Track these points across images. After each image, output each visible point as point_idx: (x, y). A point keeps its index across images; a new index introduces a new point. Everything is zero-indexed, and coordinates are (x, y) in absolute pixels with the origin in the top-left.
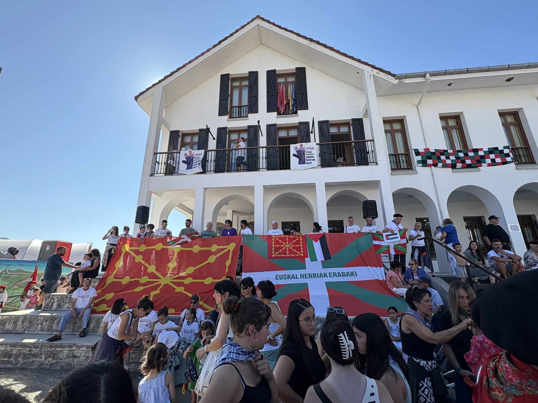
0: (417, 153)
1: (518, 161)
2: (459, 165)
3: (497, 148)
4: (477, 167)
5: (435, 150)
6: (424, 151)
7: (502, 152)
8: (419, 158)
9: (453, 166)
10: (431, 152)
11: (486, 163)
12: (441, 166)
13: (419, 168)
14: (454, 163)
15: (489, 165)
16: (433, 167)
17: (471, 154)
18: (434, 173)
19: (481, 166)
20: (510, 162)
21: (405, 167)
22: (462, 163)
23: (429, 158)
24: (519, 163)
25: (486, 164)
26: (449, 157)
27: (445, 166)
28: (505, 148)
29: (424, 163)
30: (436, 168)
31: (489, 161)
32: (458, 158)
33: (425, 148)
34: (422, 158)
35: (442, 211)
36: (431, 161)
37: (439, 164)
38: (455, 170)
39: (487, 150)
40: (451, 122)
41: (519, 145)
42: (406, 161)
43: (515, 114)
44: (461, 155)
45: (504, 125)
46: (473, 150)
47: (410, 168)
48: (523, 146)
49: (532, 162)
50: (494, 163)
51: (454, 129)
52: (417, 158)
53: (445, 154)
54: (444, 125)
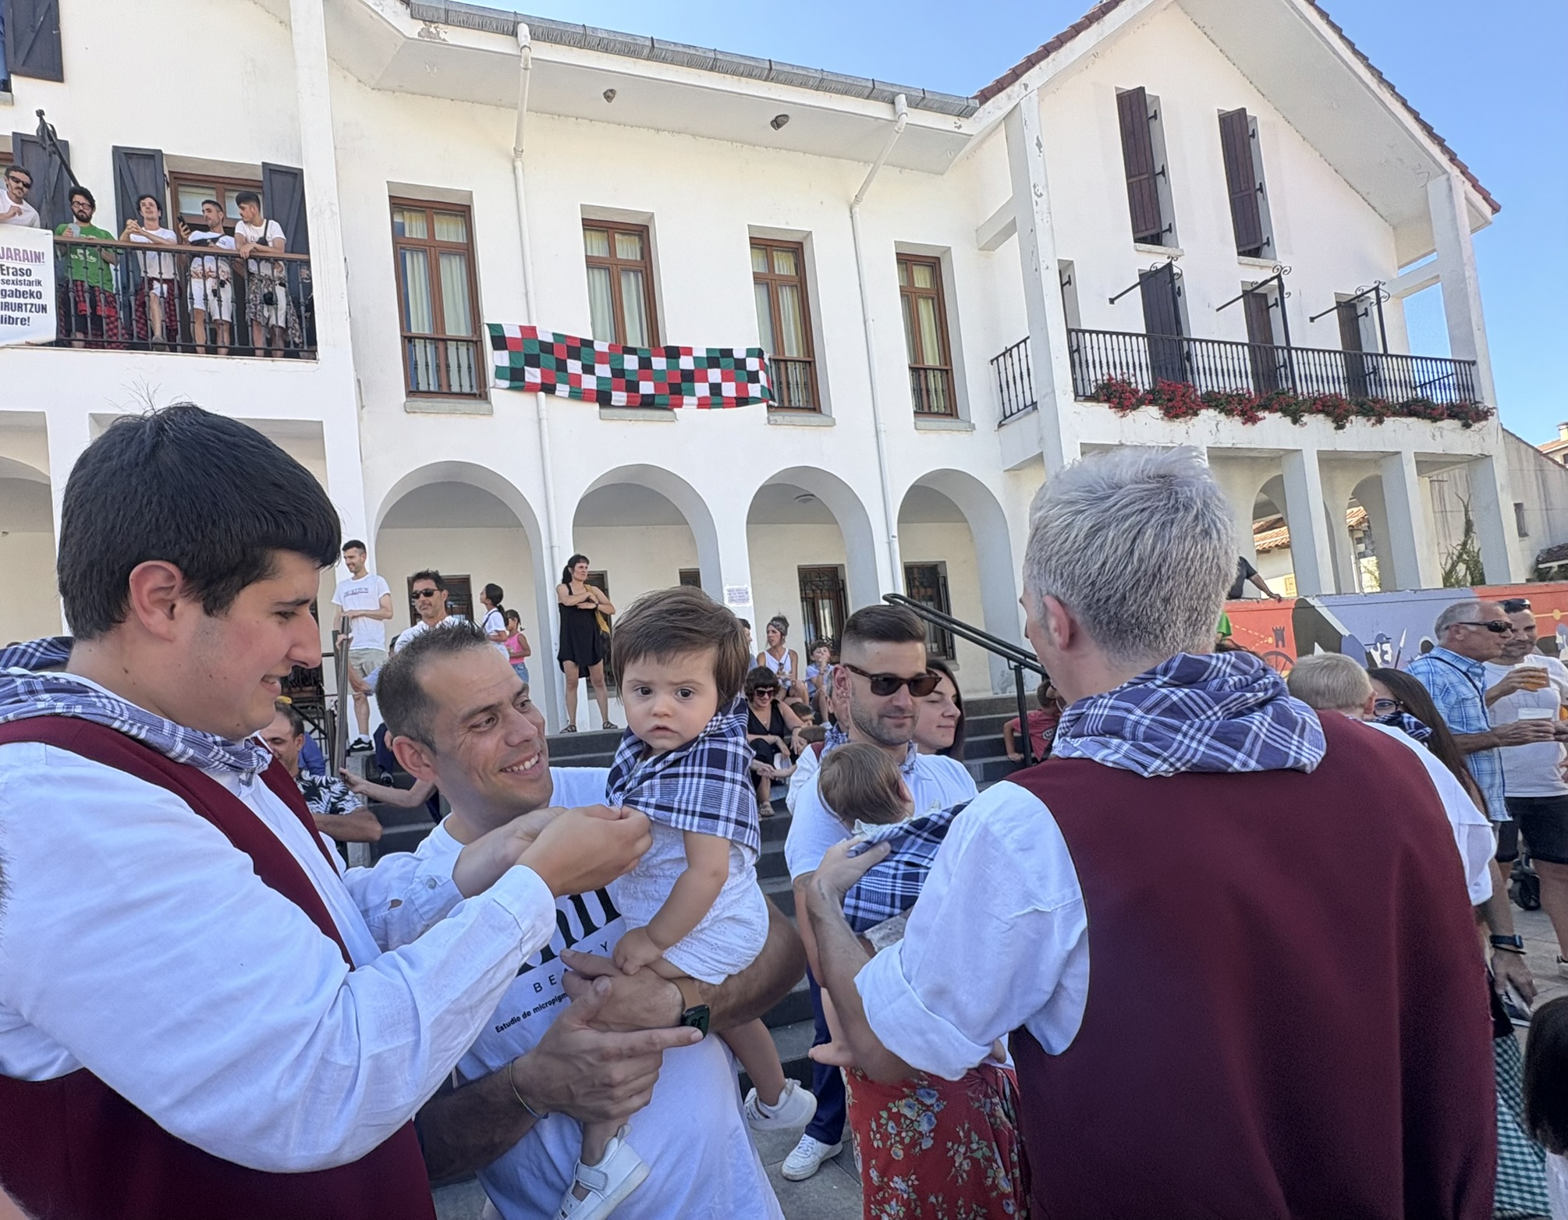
0: (500, 342)
1: (780, 401)
2: (619, 397)
3: (731, 350)
4: (669, 407)
5: (554, 334)
6: (519, 336)
7: (741, 364)
8: (503, 358)
9: (603, 399)
10: (542, 343)
11: (694, 395)
12: (566, 394)
13: (499, 393)
14: (605, 388)
15: (703, 404)
16: (542, 394)
17: (659, 363)
18: (544, 414)
19: (680, 405)
20: (756, 400)
21: (466, 389)
22: (627, 391)
23: (532, 361)
24: (781, 407)
25: (694, 400)
26: (593, 367)
27: (578, 395)
28: (750, 352)
29: (515, 378)
30: (552, 399)
31: (702, 389)
32: (618, 373)
33: (525, 324)
34: (511, 361)
35: (555, 542)
36: (537, 372)
37: (558, 386)
38: (607, 412)
39: (704, 355)
40: (627, 249)
41: (793, 349)
42: (469, 367)
43: (796, 249)
44: (631, 363)
45: (765, 281)
46: (668, 349)
47: (480, 394)
48: (802, 357)
49: (814, 405)
50: (716, 399)
51: (632, 275)
52: (496, 359)
53: (582, 355)
54: (602, 252)
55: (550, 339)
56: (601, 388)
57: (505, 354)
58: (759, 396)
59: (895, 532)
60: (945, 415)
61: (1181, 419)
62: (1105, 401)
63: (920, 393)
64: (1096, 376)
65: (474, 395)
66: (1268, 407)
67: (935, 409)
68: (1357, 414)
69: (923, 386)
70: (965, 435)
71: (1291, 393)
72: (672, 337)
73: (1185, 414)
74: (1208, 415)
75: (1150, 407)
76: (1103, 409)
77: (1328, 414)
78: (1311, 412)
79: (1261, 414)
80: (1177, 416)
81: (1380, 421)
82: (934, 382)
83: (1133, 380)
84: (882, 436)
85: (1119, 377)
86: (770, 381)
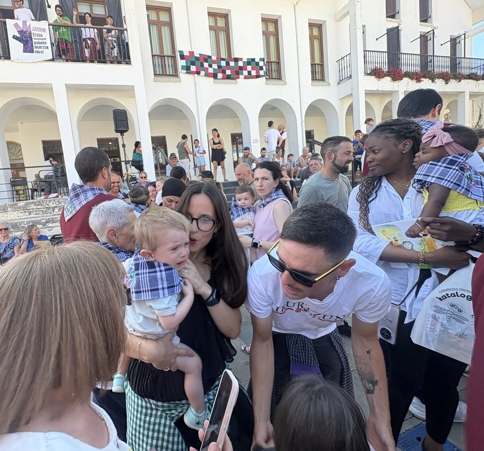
0: (182, 57)
1: (269, 76)
2: (220, 75)
3: (255, 59)
4: (235, 79)
5: (200, 54)
6: (189, 55)
7: (257, 64)
8: (184, 63)
9: (215, 76)
10: (196, 57)
11: (243, 75)
12: (204, 75)
13: (182, 74)
15: (246, 78)
16: (196, 75)
17: (232, 64)
18: (197, 82)
19: (238, 78)
20: (263, 76)
21: (171, 73)
22: (222, 73)
23: (193, 63)
24: (269, 78)
25: (243, 77)
26: (212, 65)
27: (207, 75)
28: (261, 59)
29: (187, 69)
30: (199, 76)
31: (245, 73)
32: (220, 67)
33: (190, 50)
34: (186, 63)
36: (194, 67)
37: (201, 72)
38: (216, 80)
39: (246, 60)
40: (221, 23)
41: (273, 58)
42: (172, 66)
43: (275, 22)
44: (223, 63)
45: (266, 34)
46: (235, 58)
47: (176, 75)
48: (276, 61)
49: (279, 78)
50: (250, 76)
51: (222, 32)
52: (181, 63)
53: (208, 61)
54: (213, 24)
55: (198, 56)
56: (215, 72)
57: (184, 61)
58: (263, 74)
59: (304, 120)
60: (321, 80)
61: (397, 81)
62: (374, 75)
63: (313, 72)
64: (371, 67)
65: (174, 75)
66: (424, 77)
67: (317, 78)
68: (453, 79)
69: (314, 70)
70: (327, 87)
71: (433, 72)
72: (236, 55)
73: (398, 79)
74: (406, 80)
75: (388, 77)
76: (373, 78)
77: (443, 79)
78: (438, 78)
79: (422, 79)
80: (396, 80)
81: (460, 81)
82: (318, 69)
83: (383, 68)
84: (301, 87)
85: (379, 67)
86: (266, 70)
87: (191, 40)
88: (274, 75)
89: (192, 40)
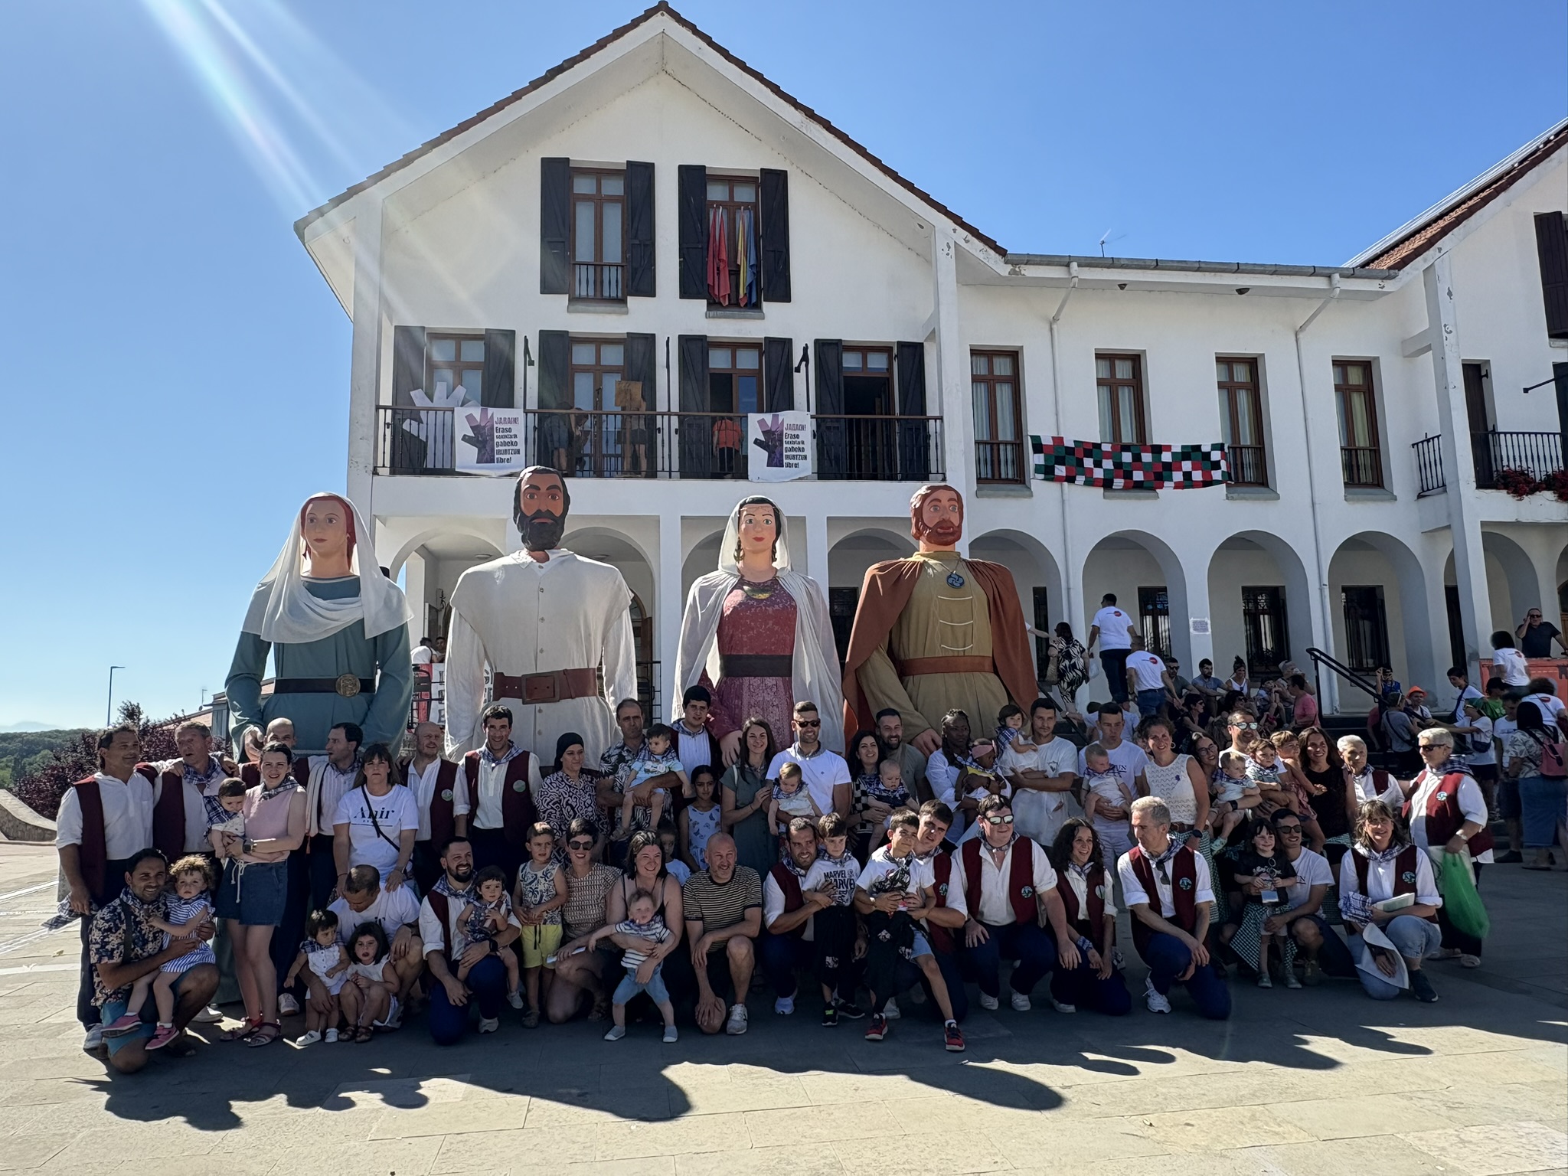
0: (1038, 447)
1: (1236, 480)
2: (1119, 483)
3: (1200, 446)
4: (1153, 489)
5: (1075, 441)
6: (1051, 443)
7: (1207, 455)
8: (1039, 459)
9: (1107, 484)
10: (1067, 448)
11: (1172, 480)
12: (1082, 483)
13: (1037, 483)
14: (1109, 477)
15: (1178, 486)
16: (1066, 483)
17: (1147, 457)
18: (1066, 497)
19: (1161, 487)
20: (1218, 482)
21: (1010, 476)
22: (1124, 478)
23: (1061, 461)
24: (1237, 485)
25: (1172, 484)
26: (1101, 462)
27: (1090, 482)
28: (1215, 447)
29: (1048, 472)
30: (1072, 486)
31: (1178, 476)
32: (1118, 465)
33: (1056, 435)
34: (1045, 460)
35: (1071, 586)
36: (1063, 468)
37: (1078, 478)
38: (1109, 493)
39: (1179, 450)
40: (1124, 371)
41: (1246, 438)
42: (1013, 461)
43: (1253, 363)
44: (1127, 457)
45: (1228, 387)
46: (1153, 446)
47: (1020, 479)
48: (1254, 445)
49: (1262, 480)
50: (1187, 483)
51: (1126, 388)
52: (1035, 459)
53: (1094, 454)
54: (1105, 375)
55: (1073, 445)
56: (1107, 477)
57: (1042, 455)
58: (1220, 479)
59: (1326, 581)
60: (1372, 485)
62: (1503, 488)
65: (1017, 480)
67: (1363, 480)
69: (1354, 463)
70: (1387, 504)
72: (1157, 440)
75: (1545, 492)
76: (1501, 495)
82: (1364, 459)
84: (1317, 507)
86: (1229, 466)
87: (1057, 415)
88: (1249, 475)
89: (1060, 414)
